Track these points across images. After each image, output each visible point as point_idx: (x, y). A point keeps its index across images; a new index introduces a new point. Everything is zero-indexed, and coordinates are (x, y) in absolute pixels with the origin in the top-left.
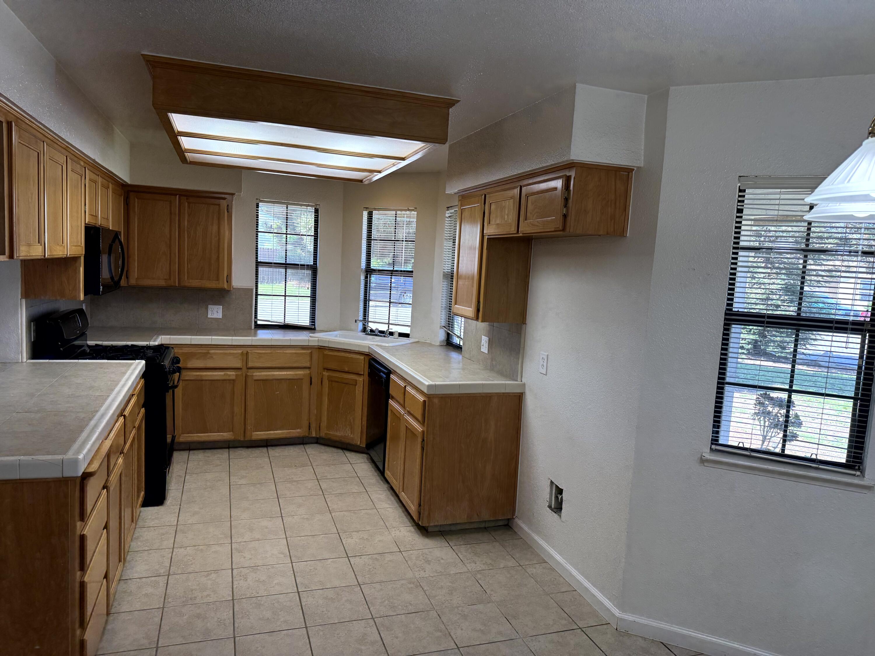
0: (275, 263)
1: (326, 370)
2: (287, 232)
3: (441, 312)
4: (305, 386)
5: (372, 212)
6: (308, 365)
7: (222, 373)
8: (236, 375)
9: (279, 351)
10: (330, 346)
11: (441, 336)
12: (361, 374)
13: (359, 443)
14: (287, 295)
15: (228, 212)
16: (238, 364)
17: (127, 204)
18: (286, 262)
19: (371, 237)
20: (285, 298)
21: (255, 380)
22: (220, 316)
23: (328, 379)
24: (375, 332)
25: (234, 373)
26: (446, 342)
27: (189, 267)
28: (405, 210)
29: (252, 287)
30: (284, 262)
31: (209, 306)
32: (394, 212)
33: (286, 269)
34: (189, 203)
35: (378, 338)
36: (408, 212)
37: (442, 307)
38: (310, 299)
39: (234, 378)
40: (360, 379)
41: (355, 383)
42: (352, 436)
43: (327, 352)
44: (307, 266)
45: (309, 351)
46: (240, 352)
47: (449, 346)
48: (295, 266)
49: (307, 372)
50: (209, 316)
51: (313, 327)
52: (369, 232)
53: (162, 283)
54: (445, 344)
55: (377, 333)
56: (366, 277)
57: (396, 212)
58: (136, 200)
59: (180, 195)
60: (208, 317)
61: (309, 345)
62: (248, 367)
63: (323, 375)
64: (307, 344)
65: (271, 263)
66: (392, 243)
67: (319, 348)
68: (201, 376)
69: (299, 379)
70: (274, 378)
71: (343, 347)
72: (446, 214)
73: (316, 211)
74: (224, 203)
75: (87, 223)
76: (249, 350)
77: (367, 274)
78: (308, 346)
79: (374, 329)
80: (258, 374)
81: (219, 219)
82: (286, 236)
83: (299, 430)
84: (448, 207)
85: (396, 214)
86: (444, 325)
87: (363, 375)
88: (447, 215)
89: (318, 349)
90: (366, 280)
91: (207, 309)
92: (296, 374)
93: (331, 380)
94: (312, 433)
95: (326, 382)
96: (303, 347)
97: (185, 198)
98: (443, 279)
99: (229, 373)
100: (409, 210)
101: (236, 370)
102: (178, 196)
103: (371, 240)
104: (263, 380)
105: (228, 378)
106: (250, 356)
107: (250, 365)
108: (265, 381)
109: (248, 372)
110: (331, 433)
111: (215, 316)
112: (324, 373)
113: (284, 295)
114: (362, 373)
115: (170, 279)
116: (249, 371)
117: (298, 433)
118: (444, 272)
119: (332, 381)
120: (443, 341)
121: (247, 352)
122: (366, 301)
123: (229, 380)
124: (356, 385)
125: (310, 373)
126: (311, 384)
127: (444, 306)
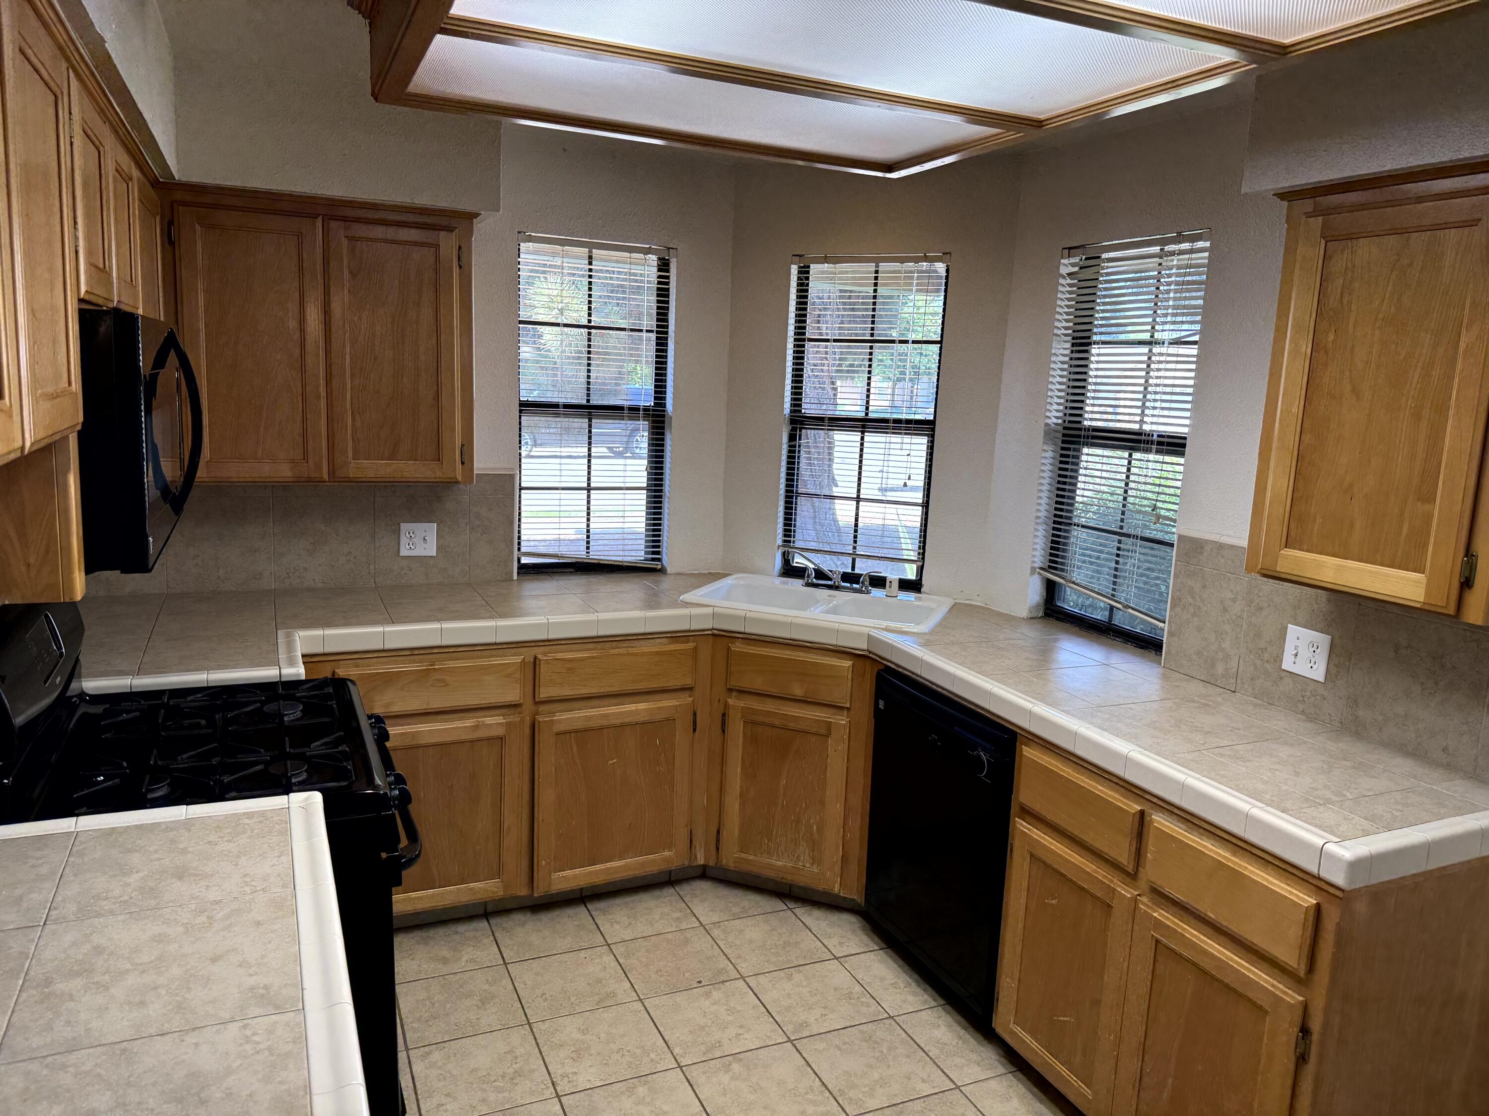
0: (566, 406)
1: (734, 694)
2: (590, 321)
3: (1037, 530)
4: (682, 737)
5: (809, 267)
6: (688, 682)
7: (469, 723)
8: (508, 725)
9: (616, 651)
10: (748, 630)
11: (1034, 593)
12: (842, 708)
13: (836, 889)
14: (593, 485)
15: (460, 267)
16: (513, 695)
17: (171, 243)
18: (588, 401)
19: (804, 334)
20: (589, 497)
21: (557, 734)
22: (430, 549)
23: (743, 717)
24: (830, 579)
25: (500, 720)
26: (1042, 609)
27: (358, 424)
28: (916, 260)
29: (512, 469)
30: (584, 402)
31: (404, 526)
32: (872, 267)
33: (590, 420)
34: (351, 239)
35: (843, 597)
36: (925, 265)
37: (1038, 517)
38: (644, 497)
39: (500, 732)
40: (842, 720)
41: (826, 731)
42: (815, 869)
43: (737, 647)
44: (645, 410)
45: (691, 645)
46: (518, 659)
47: (1049, 617)
48: (614, 411)
49: (685, 699)
50: (404, 552)
51: (659, 567)
52: (801, 319)
53: (285, 472)
54: (1041, 614)
55: (837, 579)
56: (792, 438)
57: (877, 266)
58: (198, 227)
59: (329, 218)
60: (401, 554)
61: (692, 628)
62: (537, 700)
63: (726, 705)
64: (686, 627)
65: (556, 406)
66: (862, 348)
67: (713, 635)
68: (414, 735)
69: (668, 720)
70: (605, 723)
71: (787, 635)
72: (1062, 267)
73: (664, 266)
74: (448, 243)
75: (82, 296)
76: (538, 651)
77: (794, 429)
78: (689, 631)
79: (825, 568)
80: (566, 716)
81: (439, 286)
82: (589, 334)
83: (667, 853)
84: (1070, 248)
85: (877, 272)
86: (1041, 565)
87: (848, 709)
88: (1064, 270)
89: (711, 637)
90: (793, 443)
91: (397, 533)
92: (659, 708)
93: (751, 722)
94: (696, 857)
95: (737, 728)
96: (675, 636)
97: (342, 223)
98: (1044, 443)
99: (489, 720)
100: (926, 259)
101: (504, 711)
102: (320, 220)
103: (804, 340)
104: (576, 731)
105: (480, 734)
106: (543, 669)
107: (544, 693)
108: (582, 734)
109: (537, 714)
110: (751, 857)
111: (419, 551)
112: (731, 701)
113: (585, 485)
114: (848, 705)
115: (305, 457)
116: (543, 708)
117: (666, 860)
118: (1047, 425)
119: (754, 723)
120: (1038, 605)
121: (535, 658)
122: (792, 497)
123: (489, 739)
124: (828, 735)
125: (693, 701)
126: (694, 730)
127: (1042, 514)
